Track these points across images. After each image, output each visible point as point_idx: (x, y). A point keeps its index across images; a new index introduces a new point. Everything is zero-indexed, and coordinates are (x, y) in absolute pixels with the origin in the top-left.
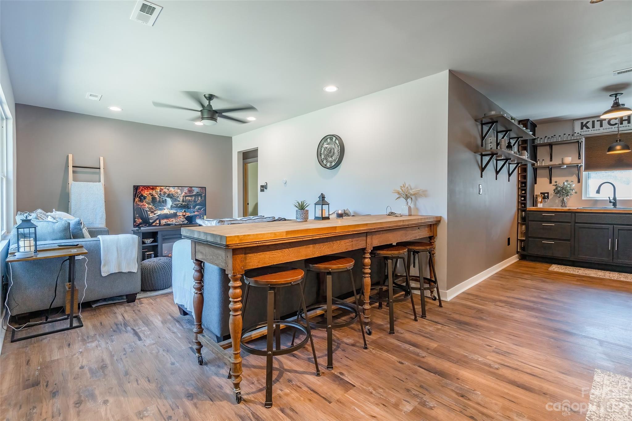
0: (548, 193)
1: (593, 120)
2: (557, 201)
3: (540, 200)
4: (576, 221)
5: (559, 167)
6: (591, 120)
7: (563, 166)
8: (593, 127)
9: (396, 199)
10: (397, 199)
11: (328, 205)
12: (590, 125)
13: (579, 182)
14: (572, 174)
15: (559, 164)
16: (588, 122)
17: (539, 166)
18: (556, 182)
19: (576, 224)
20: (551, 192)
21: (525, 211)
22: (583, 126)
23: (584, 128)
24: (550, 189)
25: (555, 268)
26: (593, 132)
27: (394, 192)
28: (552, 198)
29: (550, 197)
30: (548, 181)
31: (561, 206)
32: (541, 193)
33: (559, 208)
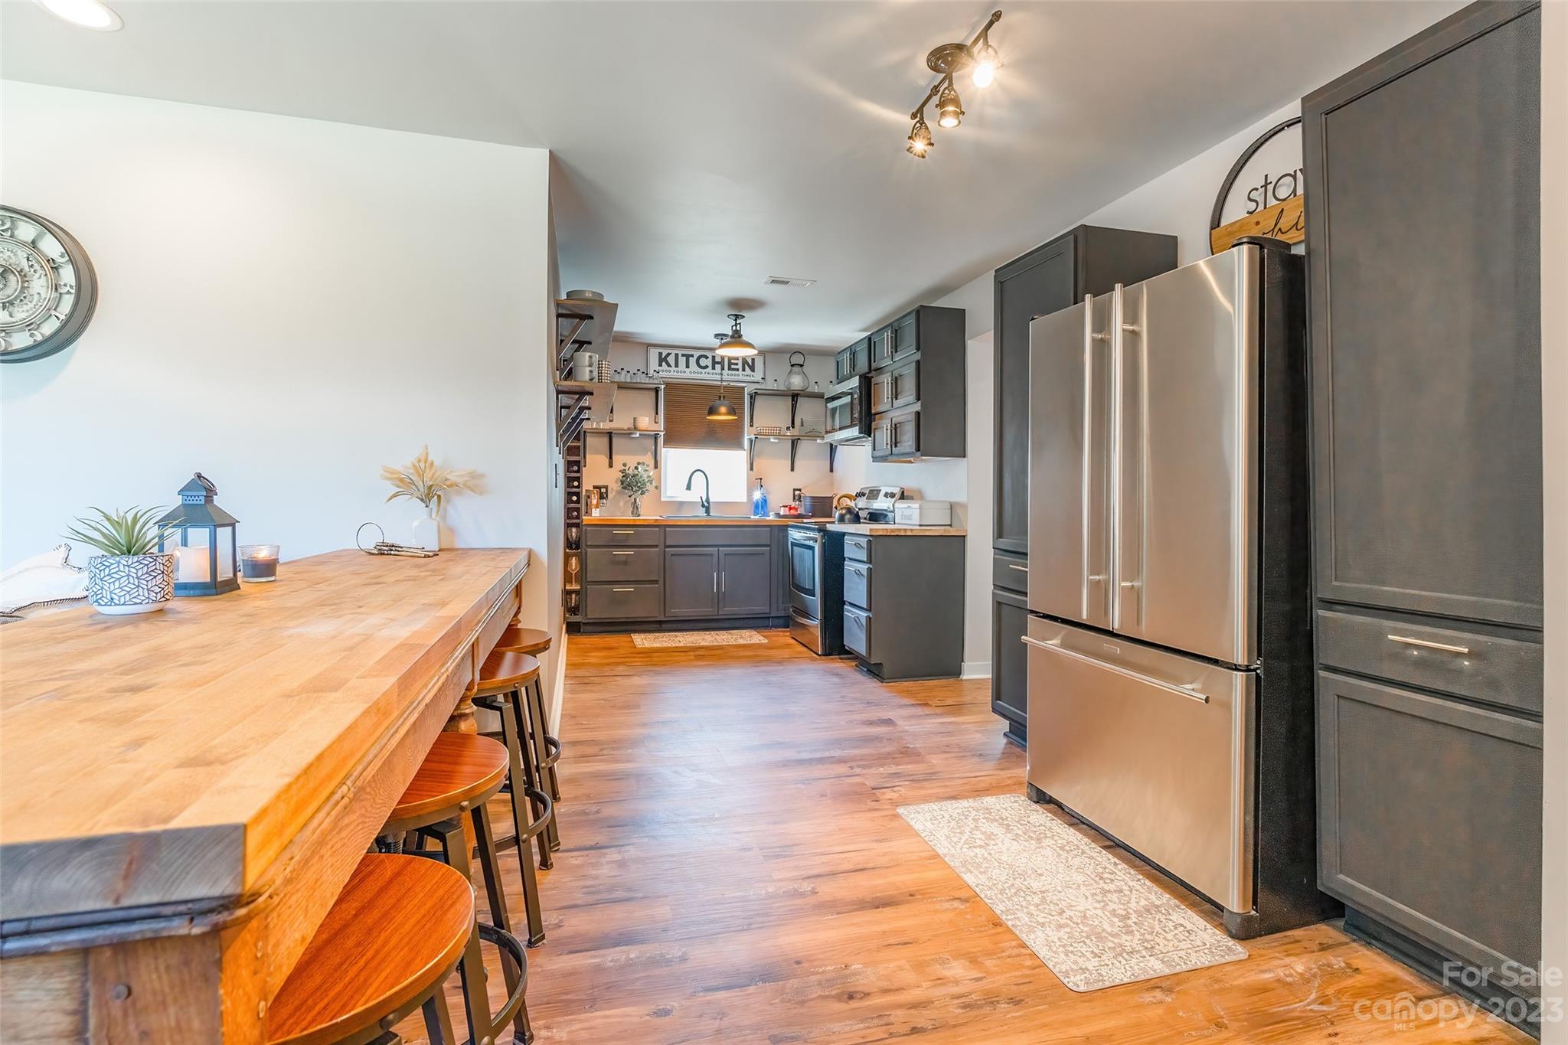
0: (606, 487)
1: (677, 352)
2: (622, 504)
3: (594, 502)
4: (667, 544)
5: (627, 434)
6: (674, 352)
7: (635, 433)
8: (677, 366)
9: (389, 497)
10: (390, 499)
11: (233, 525)
12: (671, 360)
13: (656, 467)
14: (644, 452)
15: (629, 429)
16: (669, 354)
17: (595, 429)
18: (625, 465)
19: (667, 549)
20: (614, 487)
21: (577, 526)
22: (662, 360)
23: (664, 363)
24: (610, 478)
25: (642, 641)
26: (675, 375)
27: (388, 475)
28: (615, 496)
29: (610, 496)
30: (607, 461)
31: (632, 513)
32: (595, 487)
33: (628, 517)
